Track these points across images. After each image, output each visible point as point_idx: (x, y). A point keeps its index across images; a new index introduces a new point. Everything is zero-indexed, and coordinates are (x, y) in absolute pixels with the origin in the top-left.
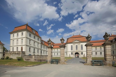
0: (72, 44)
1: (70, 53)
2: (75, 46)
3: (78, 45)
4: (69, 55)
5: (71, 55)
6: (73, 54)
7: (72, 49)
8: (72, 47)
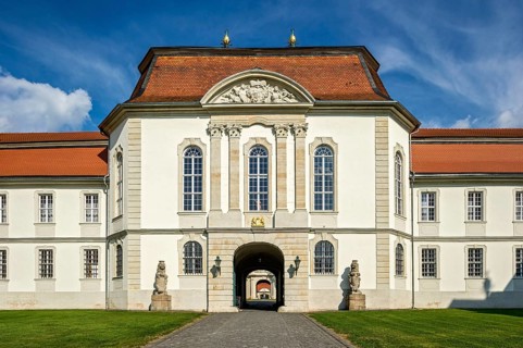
0: (193, 128)
1: (171, 252)
2: (233, 155)
3: (281, 147)
4: (147, 283)
5: (175, 281)
6: (209, 261)
7: (193, 199)
8: (199, 162)
